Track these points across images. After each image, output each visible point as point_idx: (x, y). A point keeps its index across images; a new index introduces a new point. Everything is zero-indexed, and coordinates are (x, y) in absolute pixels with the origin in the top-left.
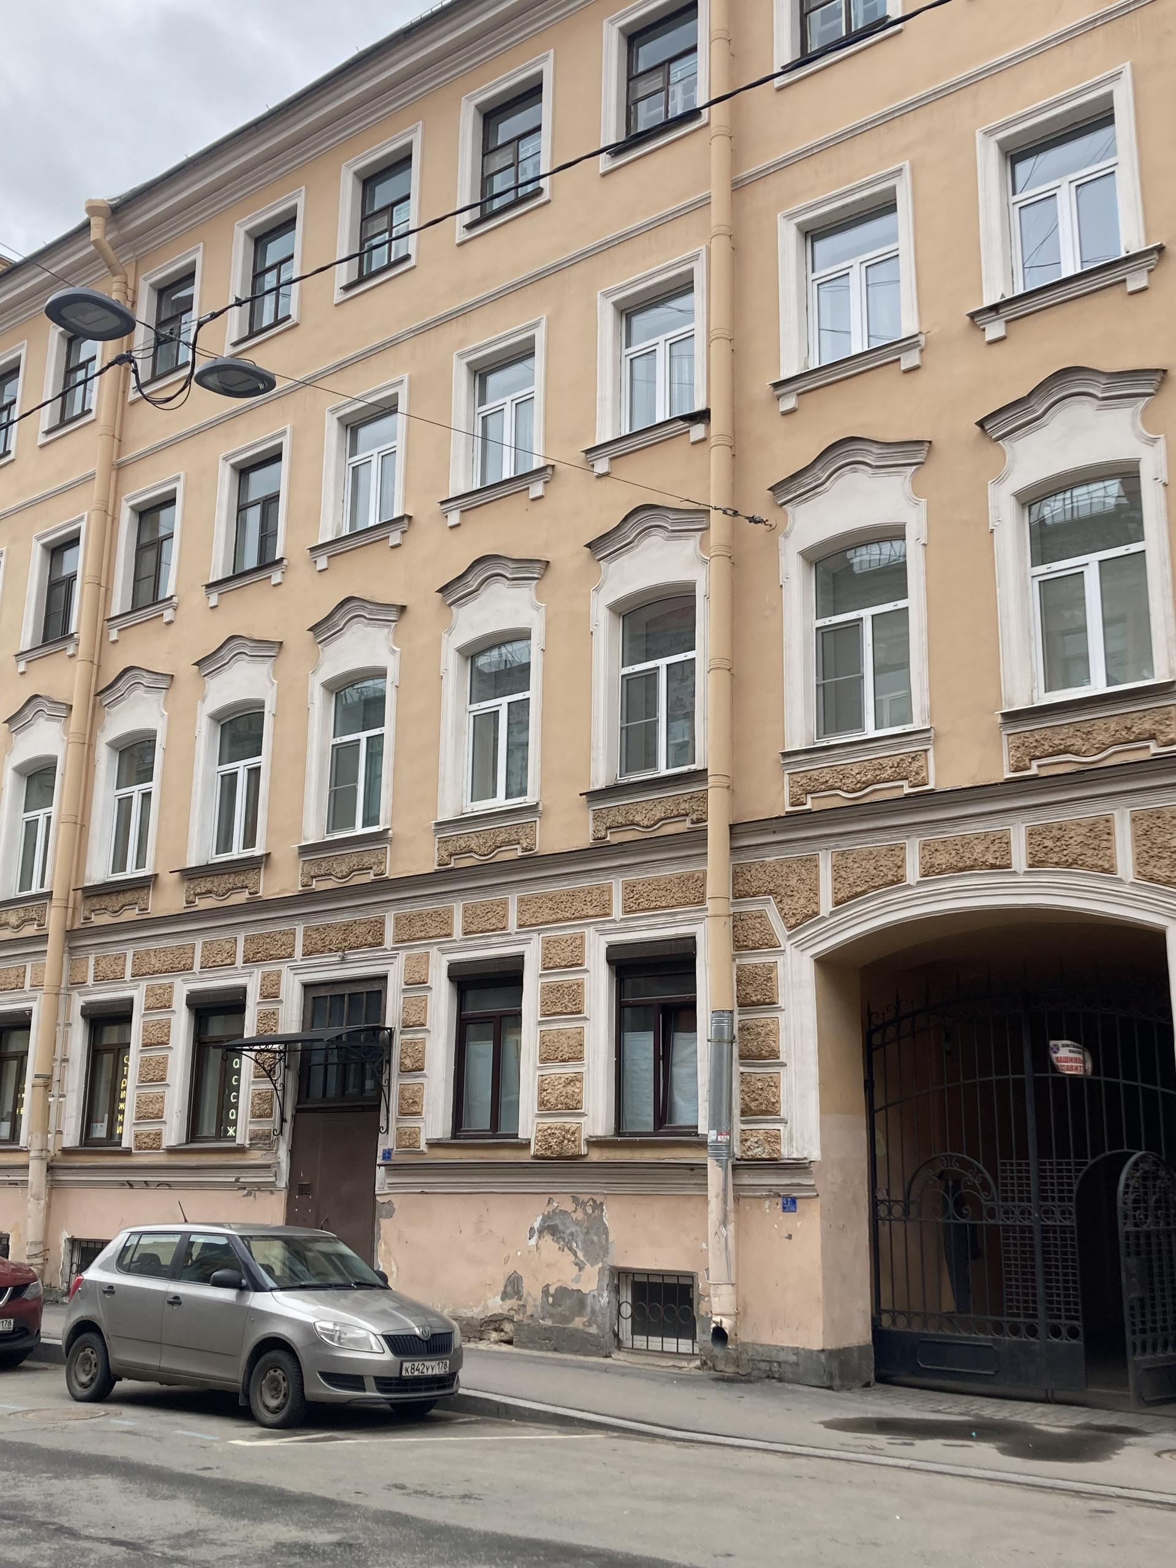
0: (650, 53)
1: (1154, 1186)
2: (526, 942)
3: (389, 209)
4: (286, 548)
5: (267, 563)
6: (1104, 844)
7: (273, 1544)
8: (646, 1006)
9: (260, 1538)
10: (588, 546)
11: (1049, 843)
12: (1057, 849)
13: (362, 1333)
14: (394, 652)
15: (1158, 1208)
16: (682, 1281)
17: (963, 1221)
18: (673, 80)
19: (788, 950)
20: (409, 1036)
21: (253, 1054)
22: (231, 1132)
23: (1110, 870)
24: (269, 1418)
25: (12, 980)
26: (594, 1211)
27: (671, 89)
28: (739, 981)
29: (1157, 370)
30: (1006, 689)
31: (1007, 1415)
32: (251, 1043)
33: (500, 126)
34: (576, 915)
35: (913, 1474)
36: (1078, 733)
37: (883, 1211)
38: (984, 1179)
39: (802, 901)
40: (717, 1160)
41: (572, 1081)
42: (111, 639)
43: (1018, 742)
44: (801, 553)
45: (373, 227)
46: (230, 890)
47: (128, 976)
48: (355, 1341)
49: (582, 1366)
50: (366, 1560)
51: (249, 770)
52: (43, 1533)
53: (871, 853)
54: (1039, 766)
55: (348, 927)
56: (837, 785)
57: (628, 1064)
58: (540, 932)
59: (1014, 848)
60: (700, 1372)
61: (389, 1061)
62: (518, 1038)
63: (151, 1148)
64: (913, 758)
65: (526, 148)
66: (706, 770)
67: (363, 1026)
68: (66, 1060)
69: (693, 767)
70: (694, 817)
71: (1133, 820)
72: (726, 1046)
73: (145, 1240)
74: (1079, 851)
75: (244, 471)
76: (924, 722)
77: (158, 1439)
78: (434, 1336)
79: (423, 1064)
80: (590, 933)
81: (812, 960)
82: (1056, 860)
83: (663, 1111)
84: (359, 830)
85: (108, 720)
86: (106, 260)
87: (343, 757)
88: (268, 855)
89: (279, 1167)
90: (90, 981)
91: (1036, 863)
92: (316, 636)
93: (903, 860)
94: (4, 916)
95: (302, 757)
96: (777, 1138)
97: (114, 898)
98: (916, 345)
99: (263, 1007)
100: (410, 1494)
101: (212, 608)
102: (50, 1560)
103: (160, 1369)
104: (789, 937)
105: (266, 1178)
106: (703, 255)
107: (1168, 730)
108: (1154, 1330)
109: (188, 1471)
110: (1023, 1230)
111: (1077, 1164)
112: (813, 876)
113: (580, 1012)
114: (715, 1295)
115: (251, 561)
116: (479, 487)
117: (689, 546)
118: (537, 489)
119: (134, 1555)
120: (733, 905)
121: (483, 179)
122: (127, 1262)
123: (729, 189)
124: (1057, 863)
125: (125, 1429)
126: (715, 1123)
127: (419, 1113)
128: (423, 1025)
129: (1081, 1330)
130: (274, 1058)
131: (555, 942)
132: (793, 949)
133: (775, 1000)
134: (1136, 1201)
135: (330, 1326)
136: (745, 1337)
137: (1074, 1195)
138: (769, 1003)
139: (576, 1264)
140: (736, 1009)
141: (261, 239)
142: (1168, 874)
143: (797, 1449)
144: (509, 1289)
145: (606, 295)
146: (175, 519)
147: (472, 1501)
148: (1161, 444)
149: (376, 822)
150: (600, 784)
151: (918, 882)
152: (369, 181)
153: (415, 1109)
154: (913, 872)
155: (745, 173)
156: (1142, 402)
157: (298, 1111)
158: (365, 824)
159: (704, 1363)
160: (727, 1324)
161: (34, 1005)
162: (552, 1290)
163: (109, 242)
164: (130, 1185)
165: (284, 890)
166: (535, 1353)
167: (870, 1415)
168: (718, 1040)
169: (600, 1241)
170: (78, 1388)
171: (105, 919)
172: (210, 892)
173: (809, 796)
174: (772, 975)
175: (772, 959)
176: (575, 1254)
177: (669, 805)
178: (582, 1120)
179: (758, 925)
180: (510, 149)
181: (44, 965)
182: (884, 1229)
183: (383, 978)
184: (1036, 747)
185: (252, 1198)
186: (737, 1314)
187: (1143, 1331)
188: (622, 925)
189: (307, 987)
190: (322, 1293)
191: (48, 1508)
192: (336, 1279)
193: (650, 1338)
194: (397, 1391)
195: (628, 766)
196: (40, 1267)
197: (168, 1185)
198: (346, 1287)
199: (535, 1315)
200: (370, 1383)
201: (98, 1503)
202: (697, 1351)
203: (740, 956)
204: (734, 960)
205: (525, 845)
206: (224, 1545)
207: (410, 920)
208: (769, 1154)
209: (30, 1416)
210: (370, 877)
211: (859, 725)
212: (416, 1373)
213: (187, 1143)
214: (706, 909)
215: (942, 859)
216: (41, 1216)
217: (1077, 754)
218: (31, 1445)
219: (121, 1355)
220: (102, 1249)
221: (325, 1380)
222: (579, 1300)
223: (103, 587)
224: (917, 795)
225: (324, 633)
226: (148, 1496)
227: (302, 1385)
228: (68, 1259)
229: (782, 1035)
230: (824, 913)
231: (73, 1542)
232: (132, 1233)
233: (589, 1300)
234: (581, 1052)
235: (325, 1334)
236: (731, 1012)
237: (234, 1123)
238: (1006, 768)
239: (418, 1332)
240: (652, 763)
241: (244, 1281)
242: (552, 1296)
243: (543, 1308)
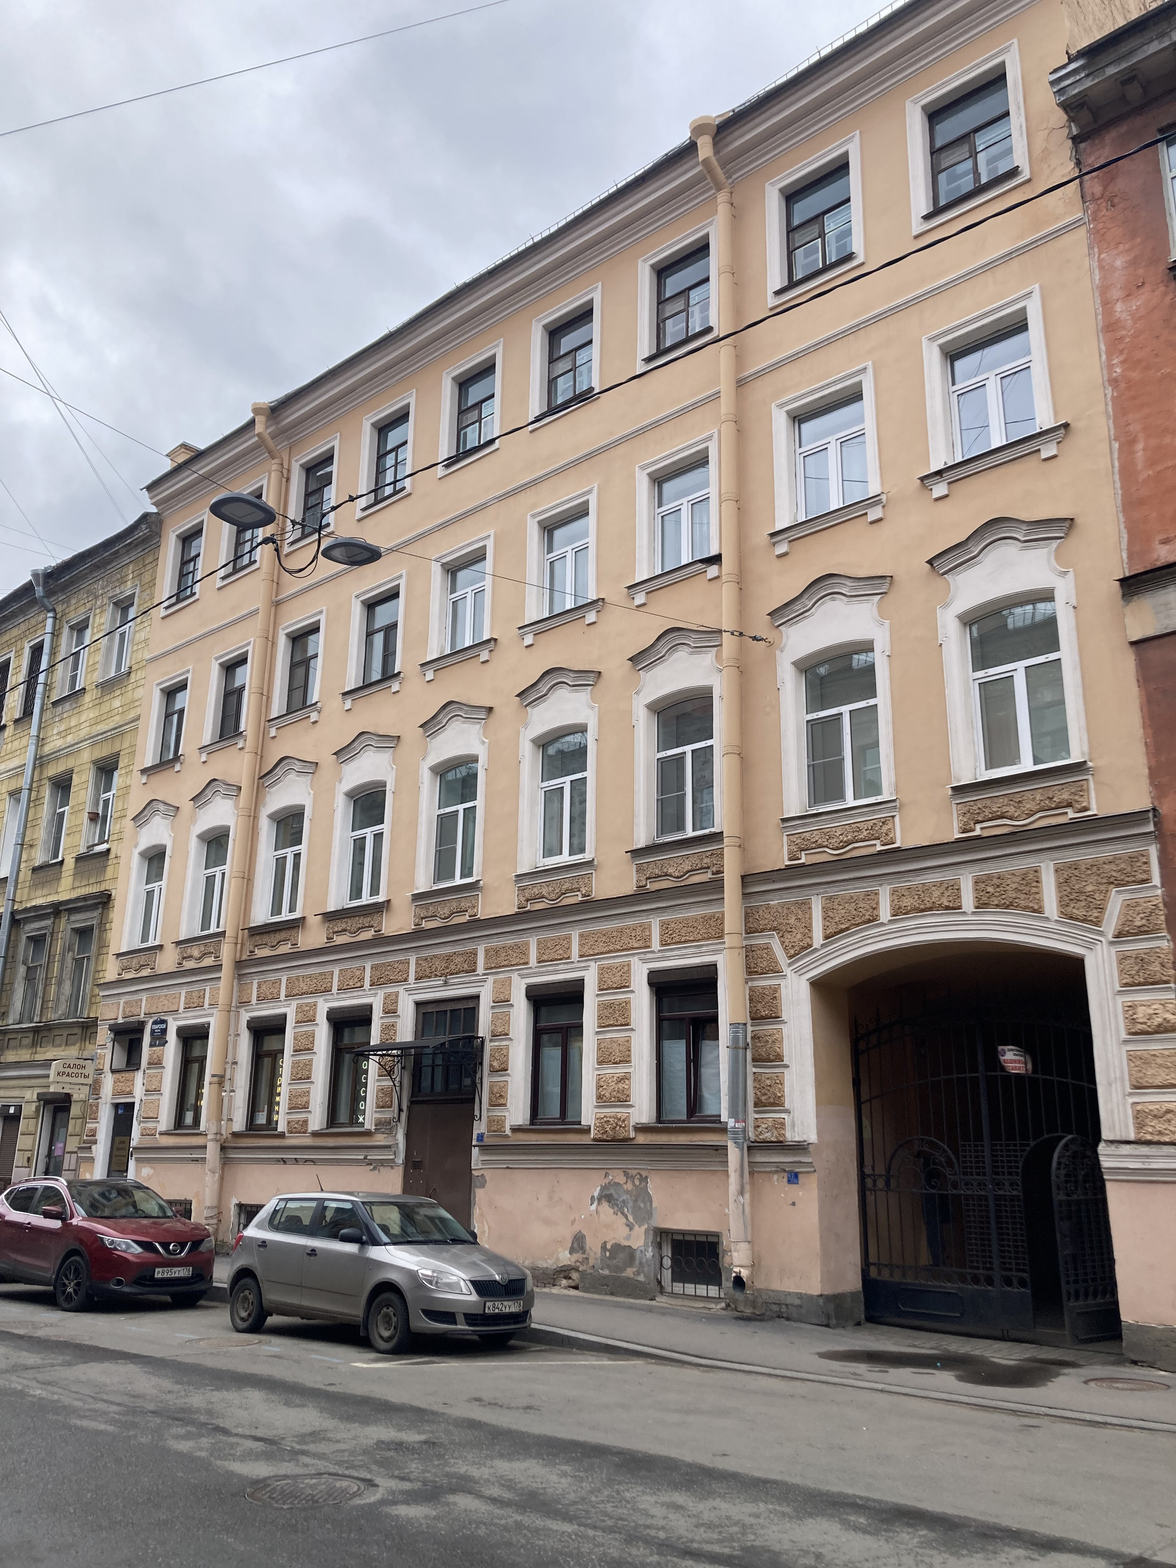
0: (675, 283)
1: (1083, 1164)
2: (586, 968)
3: (478, 405)
4: (402, 665)
5: (389, 675)
6: (1034, 890)
7: (375, 1441)
8: (681, 1019)
9: (366, 1437)
10: (630, 659)
11: (990, 889)
12: (997, 894)
13: (454, 1279)
14: (484, 742)
15: (1085, 1181)
16: (710, 1239)
17: (933, 1191)
18: (691, 303)
19: (789, 975)
20: (496, 1044)
21: (377, 1058)
22: (361, 1119)
23: (1039, 911)
24: (383, 1345)
25: (195, 1000)
26: (640, 1183)
27: (690, 310)
28: (751, 1000)
29: (1066, 519)
30: (955, 768)
31: (969, 1349)
32: (376, 1049)
33: (562, 340)
34: (624, 947)
35: (885, 1395)
36: (1011, 803)
37: (869, 1182)
38: (948, 1157)
39: (799, 936)
40: (735, 1143)
41: (622, 1079)
42: (271, 735)
43: (965, 810)
44: (793, 663)
45: (467, 419)
46: (360, 929)
47: (282, 997)
48: (449, 1285)
49: (631, 1307)
50: (444, 1455)
51: (375, 835)
52: (204, 1431)
53: (852, 898)
54: (982, 829)
55: (449, 958)
56: (826, 843)
57: (666, 1066)
58: (596, 960)
59: (963, 893)
60: (724, 1313)
61: (481, 1064)
62: (579, 1044)
63: (299, 1132)
64: (883, 823)
65: (581, 357)
66: (722, 833)
67: (461, 1035)
68: (235, 1063)
69: (713, 830)
70: (714, 869)
71: (1056, 871)
72: (741, 1052)
73: (290, 1205)
74: (1014, 895)
75: (371, 606)
76: (891, 794)
77: (297, 1362)
78: (511, 1281)
79: (507, 1065)
80: (635, 961)
81: (808, 983)
82: (996, 903)
83: (694, 1102)
84: (458, 881)
85: (268, 798)
86: (267, 448)
87: (445, 825)
88: (389, 901)
89: (398, 1147)
90: (254, 1001)
91: (981, 905)
92: (425, 732)
93: (877, 903)
94: (189, 950)
95: (414, 824)
96: (782, 1125)
97: (272, 936)
98: (879, 502)
99: (385, 1021)
100: (485, 1405)
101: (347, 711)
102: (207, 1451)
103: (301, 1307)
104: (790, 965)
105: (387, 1156)
106: (716, 436)
107: (1081, 799)
108: (1085, 1281)
109: (317, 1386)
110: (980, 1198)
111: (1021, 1145)
112: (807, 916)
113: (627, 1025)
114: (735, 1251)
115: (376, 676)
116: (548, 616)
117: (708, 658)
118: (591, 617)
119: (269, 1448)
120: (746, 939)
121: (549, 381)
122: (276, 1222)
123: (734, 386)
124: (997, 905)
125: (272, 1354)
126: (733, 1113)
127: (504, 1105)
128: (507, 1035)
129: (1028, 1280)
130: (393, 1061)
131: (608, 968)
132: (793, 974)
133: (779, 1015)
134: (1067, 1175)
135: (429, 1273)
136: (760, 1284)
137: (1020, 1171)
138: (774, 1017)
139: (627, 1225)
140: (749, 1022)
141: (383, 429)
142: (1084, 913)
143: (794, 1374)
144: (575, 1245)
145: (643, 468)
146: (319, 644)
147: (532, 1411)
148: (1071, 576)
149: (470, 875)
150: (641, 844)
151: (890, 921)
152: (464, 383)
153: (501, 1101)
154: (885, 913)
155: (746, 373)
156: (1055, 544)
157: (412, 1103)
158: (462, 876)
159: (728, 1305)
160: (744, 1273)
161: (212, 1020)
162: (609, 1246)
163: (269, 434)
164: (284, 1161)
165: (401, 929)
166: (597, 1296)
167: (857, 1348)
168: (734, 1047)
169: (645, 1207)
170: (239, 1321)
171: (266, 952)
172: (345, 930)
173: (803, 853)
174: (777, 995)
175: (777, 982)
176: (626, 1217)
177: (695, 860)
178: (630, 1110)
179: (765, 955)
180: (570, 358)
181: (219, 988)
182: (870, 1198)
183: (477, 997)
184: (978, 813)
185: (377, 1171)
186: (753, 1266)
187: (1076, 1282)
188: (659, 955)
189: (418, 1004)
190: (425, 1247)
191: (210, 1413)
192: (437, 1236)
193: (686, 1285)
194: (481, 1325)
195: (662, 829)
196: (215, 1226)
197: (313, 1161)
198: (445, 1242)
199: (596, 1267)
200: (460, 1318)
201: (246, 1409)
202: (722, 1296)
203: (752, 980)
204: (747, 983)
205: (584, 892)
206: (338, 1441)
207: (497, 951)
208: (777, 1137)
209: (201, 1343)
210: (466, 918)
211: (841, 796)
212: (497, 1311)
213: (327, 1128)
214: (724, 943)
215: (907, 902)
216: (216, 1186)
217: (1011, 819)
218: (198, 1365)
219: (272, 1296)
220: (257, 1212)
221: (426, 1315)
222: (630, 1254)
223: (265, 696)
224: (886, 852)
225: (431, 729)
226: (285, 1405)
227: (408, 1319)
228: (237, 1220)
229: (785, 1042)
230: (816, 945)
231: (225, 1438)
232: (281, 1200)
233: (638, 1254)
234: (629, 1056)
235: (426, 1280)
236: (745, 1024)
237: (364, 1112)
238: (956, 829)
239: (497, 1278)
240: (681, 827)
241: (364, 1237)
242: (609, 1251)
243: (601, 1260)
